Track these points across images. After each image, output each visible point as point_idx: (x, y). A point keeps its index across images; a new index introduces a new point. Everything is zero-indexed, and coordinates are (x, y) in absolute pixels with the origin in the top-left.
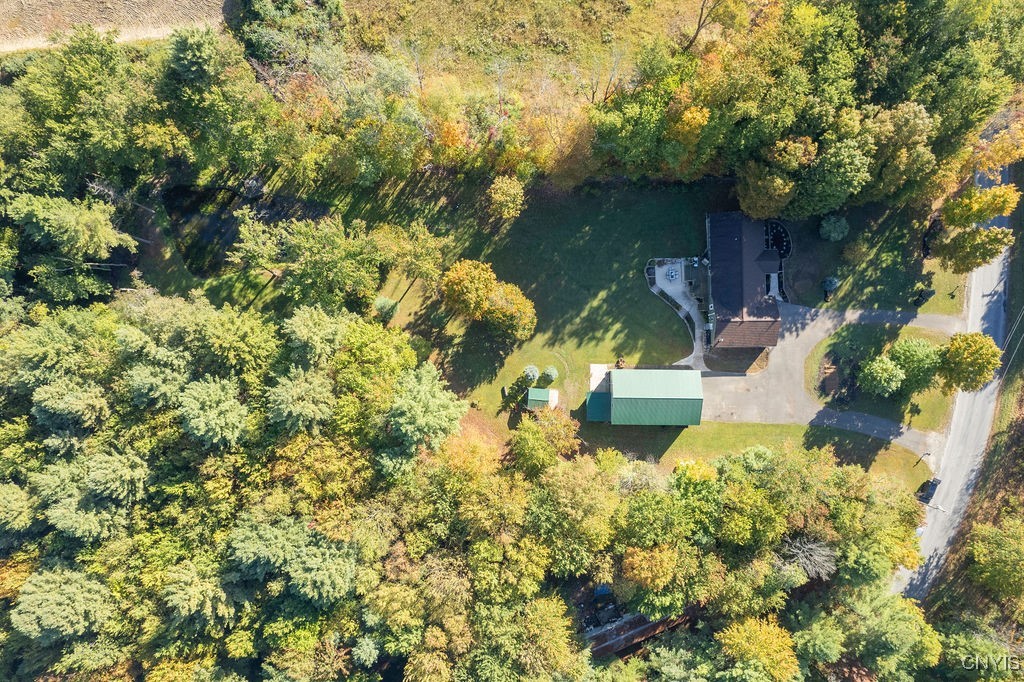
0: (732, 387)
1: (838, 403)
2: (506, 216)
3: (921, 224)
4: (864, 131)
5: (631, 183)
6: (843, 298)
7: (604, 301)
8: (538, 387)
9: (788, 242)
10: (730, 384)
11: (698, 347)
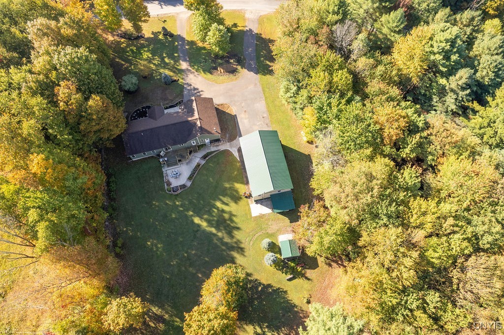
0: (246, 121)
1: (240, 62)
2: (140, 310)
3: (123, 43)
4: (48, 53)
5: (111, 217)
6: (174, 72)
7: (201, 218)
8: (280, 252)
9: (143, 108)
10: (243, 122)
11: (223, 147)
